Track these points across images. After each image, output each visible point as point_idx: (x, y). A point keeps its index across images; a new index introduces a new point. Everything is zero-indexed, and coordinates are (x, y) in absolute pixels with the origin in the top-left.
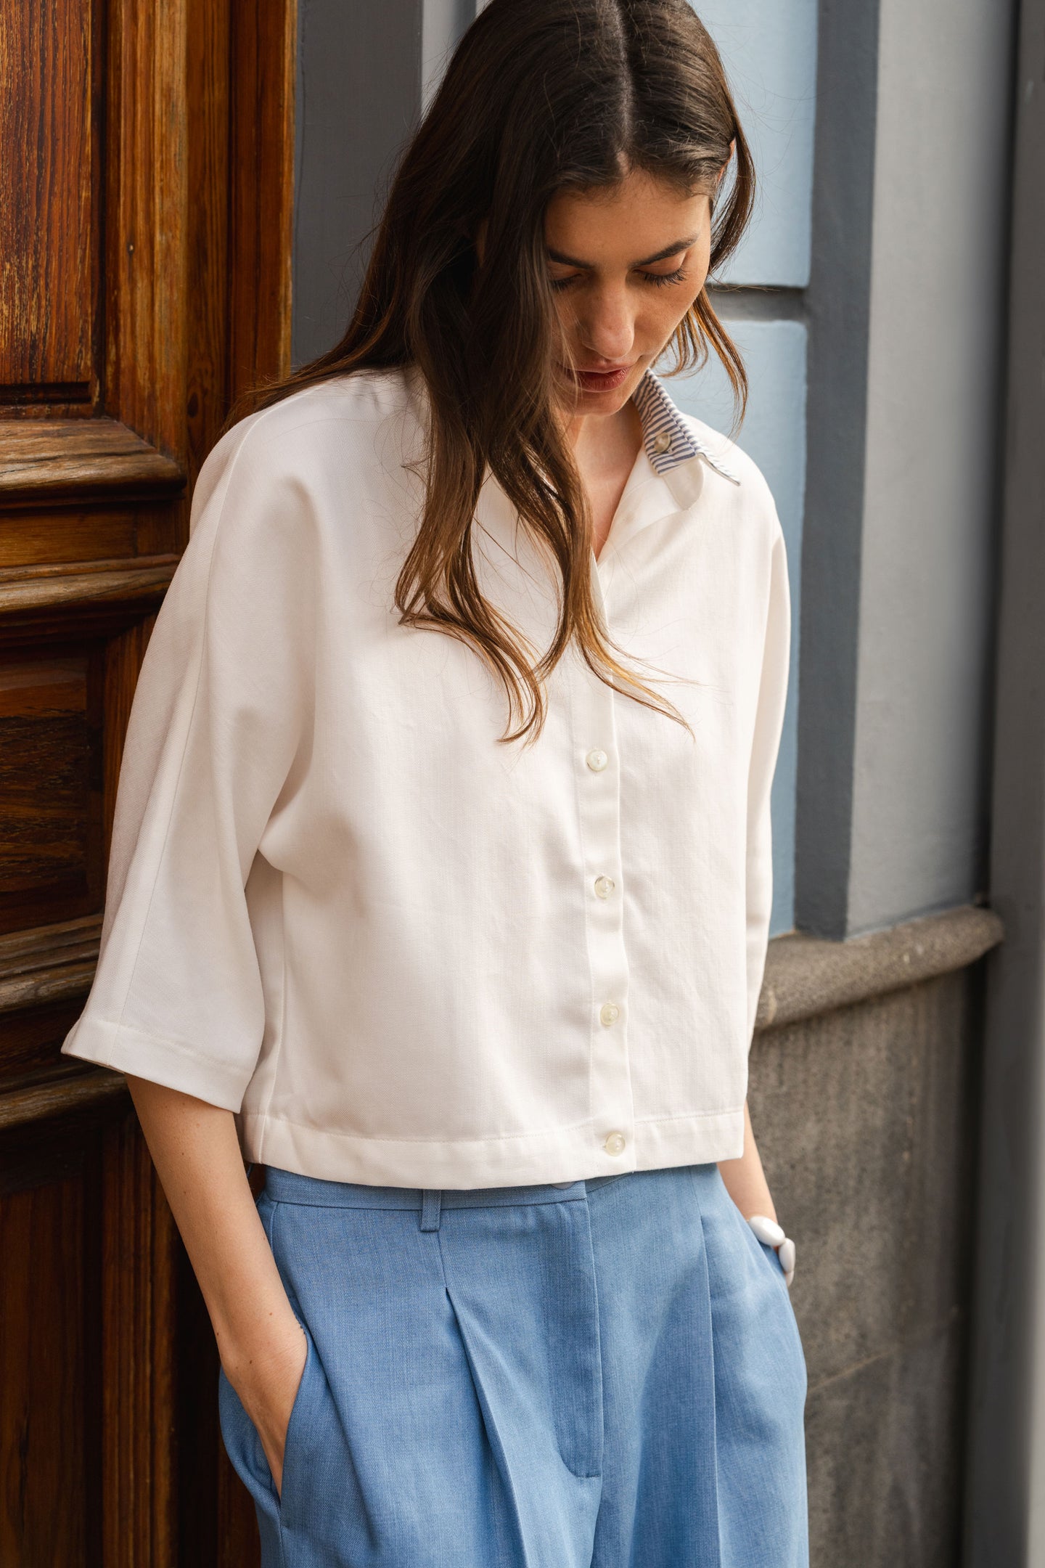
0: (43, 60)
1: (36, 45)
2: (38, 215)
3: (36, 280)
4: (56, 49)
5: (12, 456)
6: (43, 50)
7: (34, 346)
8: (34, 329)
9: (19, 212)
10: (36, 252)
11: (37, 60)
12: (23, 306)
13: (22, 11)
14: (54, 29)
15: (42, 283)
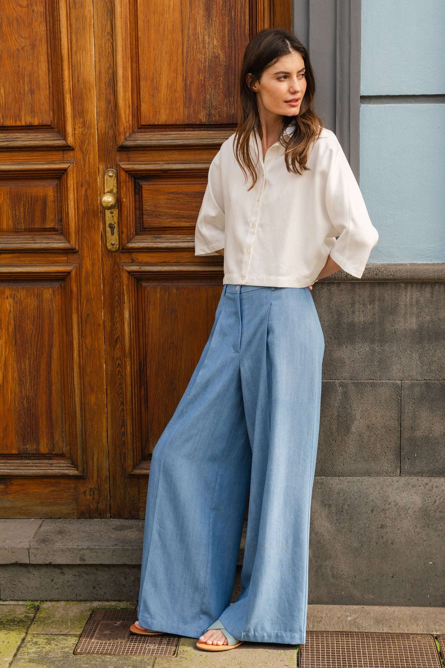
0: (235, 58)
1: (233, 56)
2: (234, 90)
3: (234, 103)
4: (239, 56)
5: (222, 137)
6: (235, 56)
7: (233, 116)
8: (233, 112)
9: (229, 89)
10: (234, 97)
11: (233, 59)
12: (230, 108)
13: (229, 49)
14: (238, 52)
15: (235, 103)
